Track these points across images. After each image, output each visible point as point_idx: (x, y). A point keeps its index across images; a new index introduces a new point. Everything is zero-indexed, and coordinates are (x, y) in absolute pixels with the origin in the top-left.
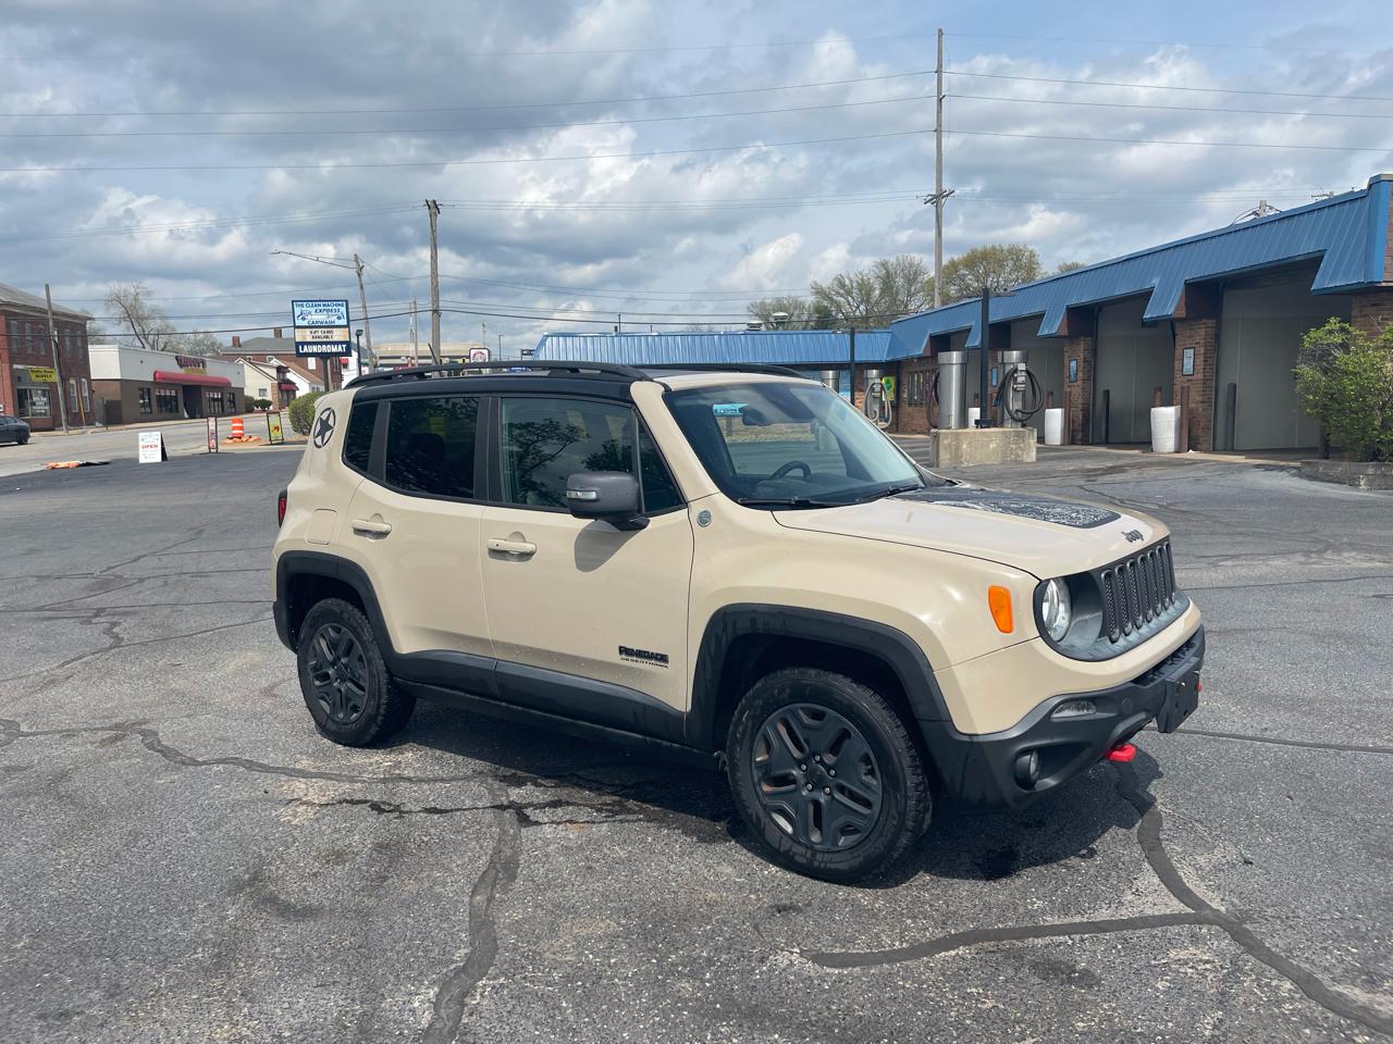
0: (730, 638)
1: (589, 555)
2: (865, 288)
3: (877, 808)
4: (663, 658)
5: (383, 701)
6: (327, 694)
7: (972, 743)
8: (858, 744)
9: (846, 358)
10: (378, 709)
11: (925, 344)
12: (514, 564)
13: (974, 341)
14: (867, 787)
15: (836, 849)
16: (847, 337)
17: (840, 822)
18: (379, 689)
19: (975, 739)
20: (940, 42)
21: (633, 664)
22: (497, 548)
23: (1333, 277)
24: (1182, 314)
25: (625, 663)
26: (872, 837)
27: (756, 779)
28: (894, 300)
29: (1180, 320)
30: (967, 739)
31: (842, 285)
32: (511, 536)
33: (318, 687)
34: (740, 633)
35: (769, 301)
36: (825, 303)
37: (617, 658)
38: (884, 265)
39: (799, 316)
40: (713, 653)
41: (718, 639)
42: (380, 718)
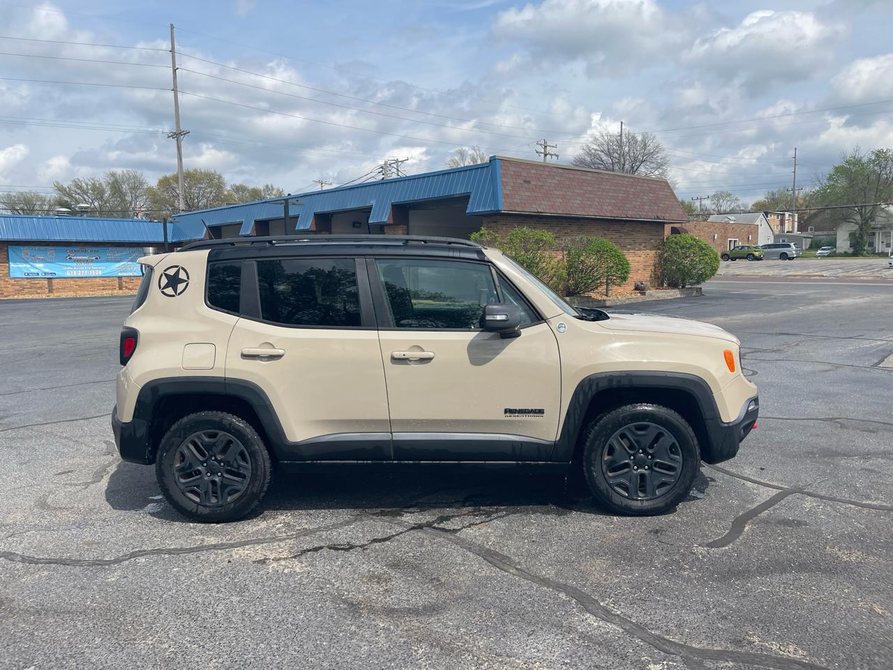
0: (593, 393)
1: (478, 355)
2: (98, 191)
3: (679, 470)
4: (541, 412)
5: (267, 481)
6: (198, 486)
7: (729, 427)
8: (669, 439)
9: (162, 239)
10: (262, 487)
11: (205, 232)
12: (414, 366)
13: (247, 231)
14: (674, 460)
15: (654, 497)
16: (161, 225)
17: (656, 483)
18: (265, 472)
19: (731, 425)
20: (172, 33)
21: (516, 418)
22: (404, 357)
23: (478, 206)
24: (391, 222)
25: (509, 418)
26: (677, 485)
27: (604, 470)
28: (123, 200)
29: (389, 225)
30: (726, 425)
31: (80, 188)
32: (410, 348)
33: (184, 484)
34: (600, 389)
35: (13, 194)
36: (66, 199)
37: (502, 417)
38: (113, 175)
39: (41, 205)
40: (581, 403)
41: (585, 394)
42: (263, 494)
